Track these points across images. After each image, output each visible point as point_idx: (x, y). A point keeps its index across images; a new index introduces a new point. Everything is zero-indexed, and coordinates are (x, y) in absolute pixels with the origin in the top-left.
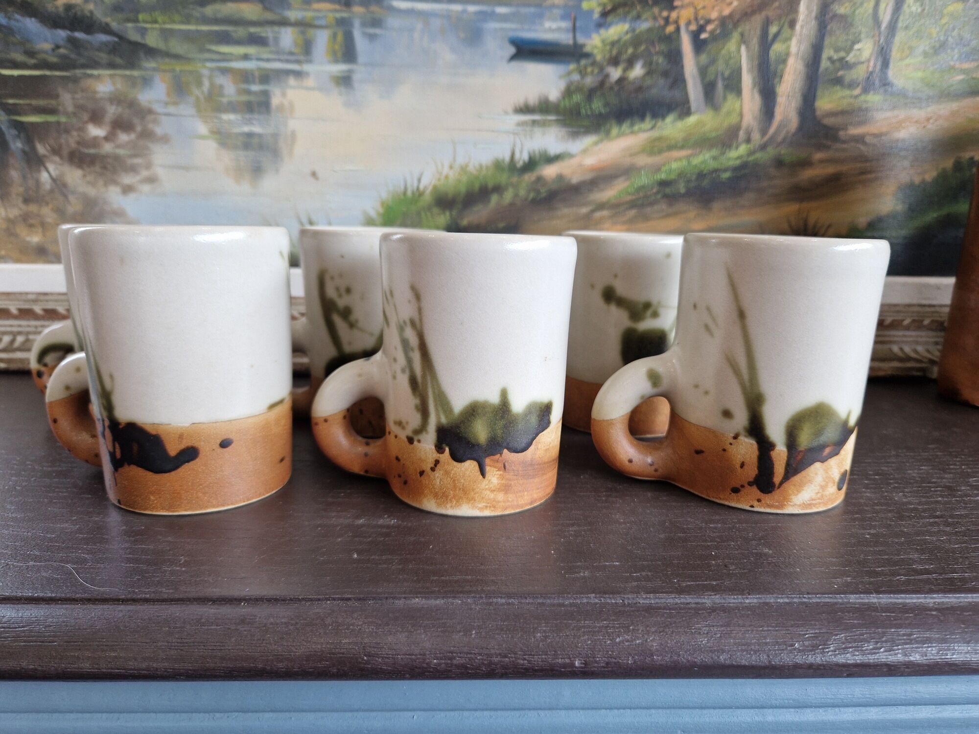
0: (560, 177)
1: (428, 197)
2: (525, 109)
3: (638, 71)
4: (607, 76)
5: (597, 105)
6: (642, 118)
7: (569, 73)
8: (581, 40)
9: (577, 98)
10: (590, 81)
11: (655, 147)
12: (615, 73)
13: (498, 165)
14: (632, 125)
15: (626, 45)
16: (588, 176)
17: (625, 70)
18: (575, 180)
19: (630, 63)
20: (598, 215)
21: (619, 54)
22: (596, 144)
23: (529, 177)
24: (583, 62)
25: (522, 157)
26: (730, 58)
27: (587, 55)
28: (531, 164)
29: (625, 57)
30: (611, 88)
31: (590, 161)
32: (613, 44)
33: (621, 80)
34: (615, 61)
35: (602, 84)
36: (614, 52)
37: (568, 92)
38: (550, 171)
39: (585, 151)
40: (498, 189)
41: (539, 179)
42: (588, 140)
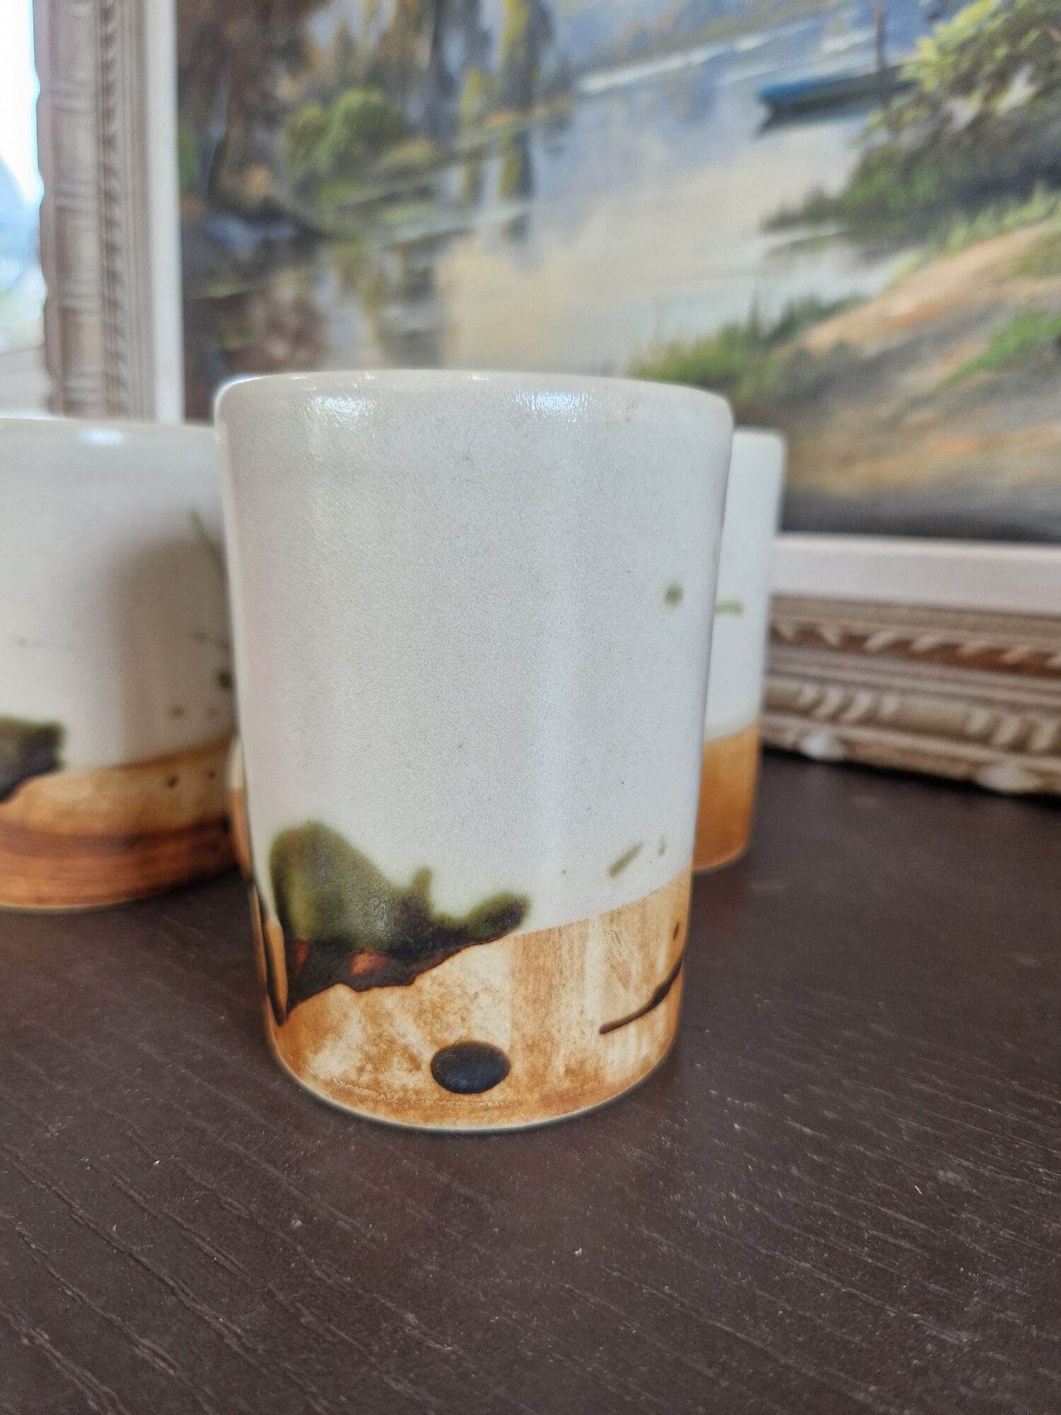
0: (841, 347)
2: (781, 222)
3: (1019, 91)
4: (948, 119)
5: (925, 185)
6: (1024, 194)
7: (867, 133)
8: (894, 56)
9: (883, 179)
10: (909, 139)
11: (1053, 257)
12: (965, 110)
13: (730, 337)
14: (1000, 215)
15: (993, 44)
16: (896, 340)
17: (988, 98)
18: (871, 348)
19: (1001, 79)
20: (916, 417)
21: (977, 64)
22: (917, 268)
23: (782, 354)
24: (898, 102)
27: (907, 86)
28: (789, 326)
29: (989, 68)
30: (956, 144)
31: (903, 305)
32: (963, 47)
33: (978, 124)
34: (964, 85)
35: (935, 139)
36: (965, 65)
37: (866, 171)
38: (821, 337)
39: (894, 288)
41: (803, 356)
42: (901, 264)
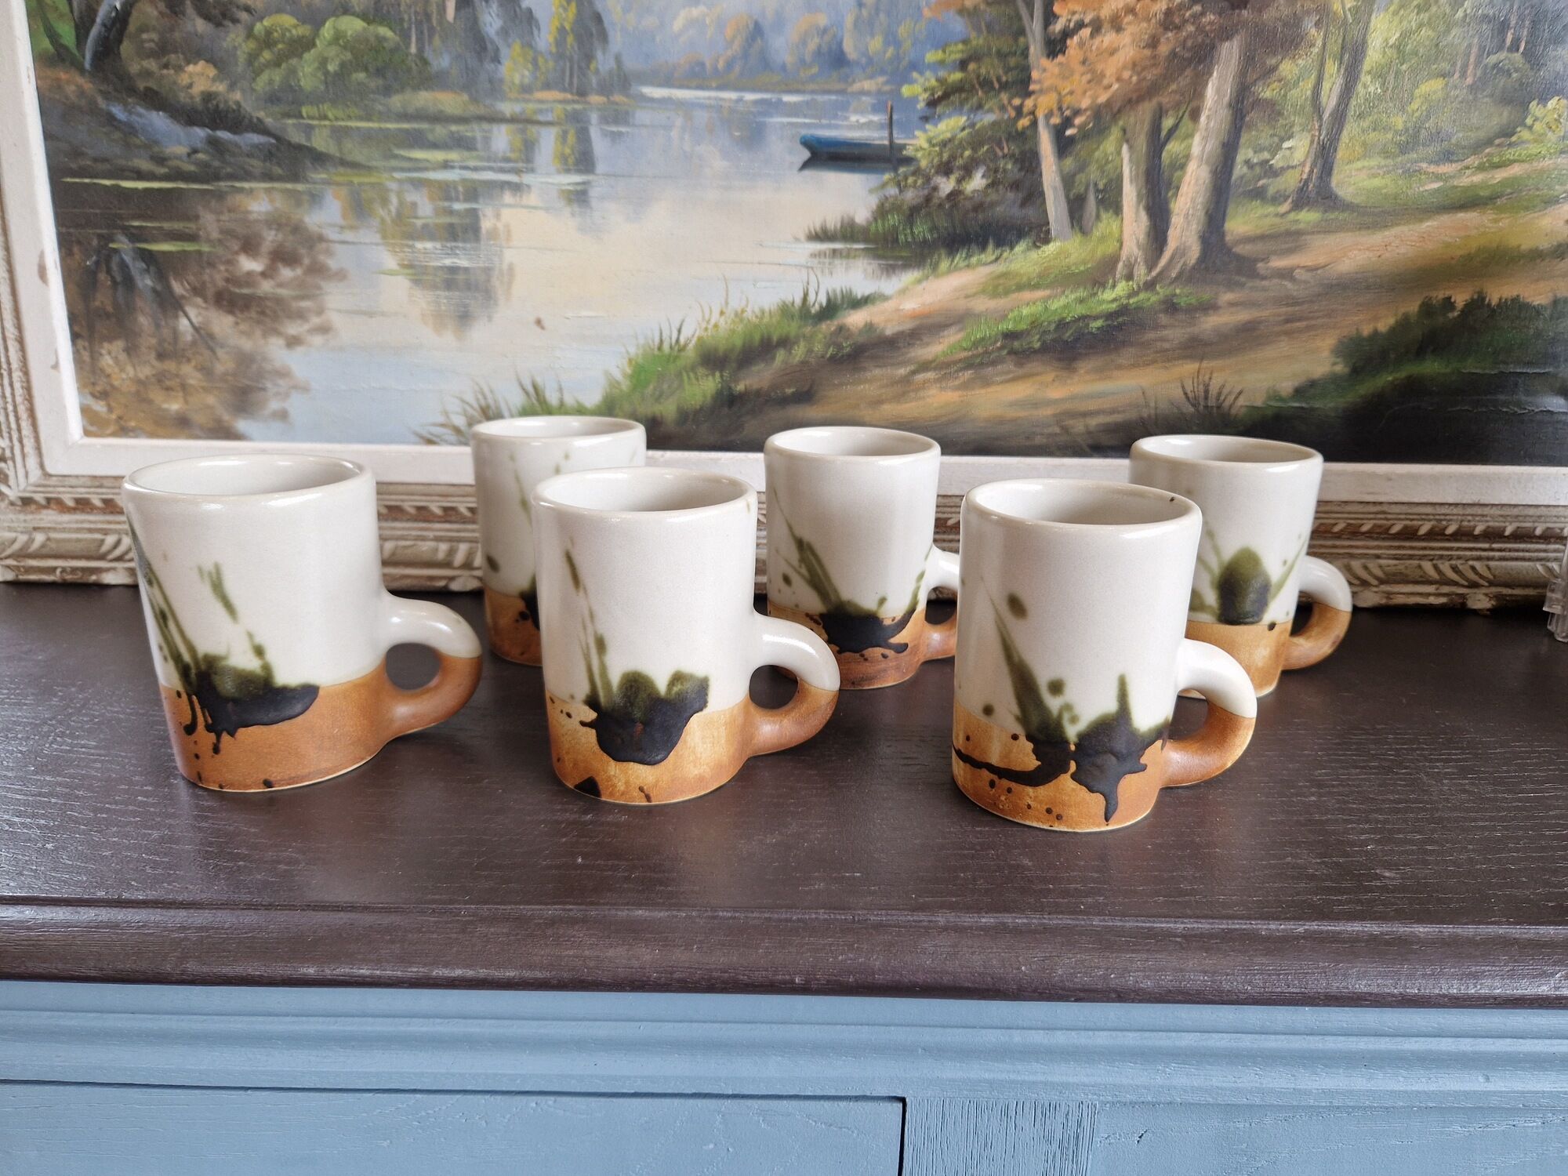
0: (869, 327)
1: (691, 353)
2: (821, 235)
3: (977, 182)
4: (935, 189)
5: (921, 229)
6: (983, 247)
7: (884, 186)
8: (899, 140)
9: (893, 220)
10: (911, 196)
11: (999, 287)
12: (946, 185)
13: (785, 310)
14: (969, 256)
15: (961, 146)
16: (907, 326)
17: (959, 181)
18: (889, 332)
19: (968, 172)
20: (920, 377)
21: (953, 158)
22: (919, 281)
23: (827, 327)
24: (902, 170)
25: (817, 300)
26: (1107, 162)
27: (908, 161)
28: (830, 310)
29: (960, 162)
30: (940, 206)
31: (910, 305)
32: (944, 144)
33: (954, 195)
34: (946, 169)
35: (928, 199)
36: (945, 156)
37: (881, 212)
38: (856, 319)
39: (903, 292)
40: (785, 342)
41: (841, 329)
42: (909, 277)
